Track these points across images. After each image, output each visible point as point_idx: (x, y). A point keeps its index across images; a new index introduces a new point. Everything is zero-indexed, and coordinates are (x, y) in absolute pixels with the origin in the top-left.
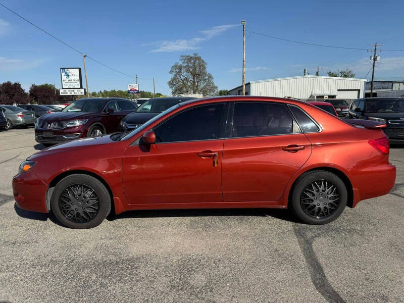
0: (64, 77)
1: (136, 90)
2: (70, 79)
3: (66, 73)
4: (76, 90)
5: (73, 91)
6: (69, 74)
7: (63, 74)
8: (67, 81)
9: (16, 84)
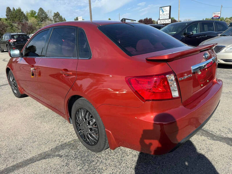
0: (161, 13)
1: (218, 16)
2: (164, 13)
3: (162, 10)
4: (166, 20)
5: (165, 21)
6: (164, 11)
7: (161, 11)
8: (162, 15)
9: (150, 19)
